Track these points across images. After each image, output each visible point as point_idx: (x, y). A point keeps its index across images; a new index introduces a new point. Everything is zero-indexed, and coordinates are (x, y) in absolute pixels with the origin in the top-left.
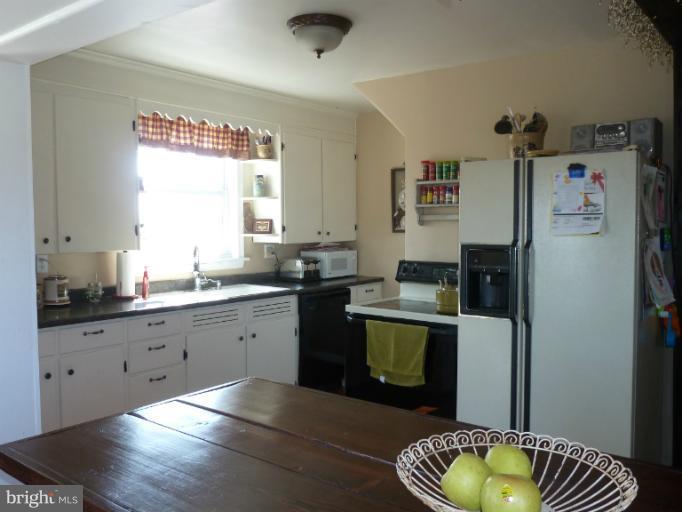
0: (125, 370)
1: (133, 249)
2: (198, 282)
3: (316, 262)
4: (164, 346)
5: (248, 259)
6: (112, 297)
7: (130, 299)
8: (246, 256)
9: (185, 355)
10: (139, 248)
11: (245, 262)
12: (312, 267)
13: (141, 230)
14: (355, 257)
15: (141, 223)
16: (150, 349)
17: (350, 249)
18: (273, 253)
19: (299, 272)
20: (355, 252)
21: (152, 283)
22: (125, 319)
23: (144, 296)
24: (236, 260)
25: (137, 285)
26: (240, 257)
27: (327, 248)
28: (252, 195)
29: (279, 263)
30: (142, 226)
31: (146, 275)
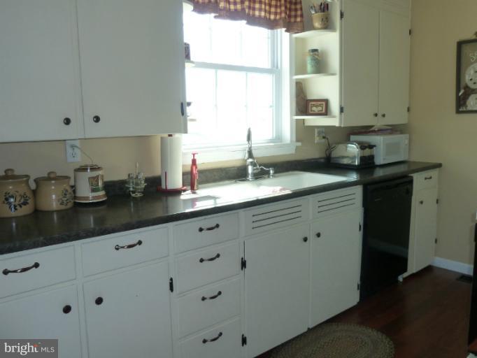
0: (172, 289)
1: (180, 132)
2: (250, 169)
3: (371, 147)
4: (218, 256)
5: (299, 144)
6: (156, 190)
7: (177, 192)
8: (298, 140)
9: (244, 264)
10: (186, 132)
11: (297, 147)
12: (367, 152)
13: (189, 110)
14: (407, 142)
15: (188, 100)
16: (202, 261)
17: (402, 132)
18: (324, 137)
19: (354, 158)
20: (407, 135)
21: (201, 172)
22: (170, 225)
23: (192, 188)
24: (287, 145)
25: (184, 174)
26: (291, 141)
27: (381, 131)
28: (304, 72)
29: (330, 148)
30: (189, 104)
31: (194, 161)
